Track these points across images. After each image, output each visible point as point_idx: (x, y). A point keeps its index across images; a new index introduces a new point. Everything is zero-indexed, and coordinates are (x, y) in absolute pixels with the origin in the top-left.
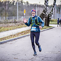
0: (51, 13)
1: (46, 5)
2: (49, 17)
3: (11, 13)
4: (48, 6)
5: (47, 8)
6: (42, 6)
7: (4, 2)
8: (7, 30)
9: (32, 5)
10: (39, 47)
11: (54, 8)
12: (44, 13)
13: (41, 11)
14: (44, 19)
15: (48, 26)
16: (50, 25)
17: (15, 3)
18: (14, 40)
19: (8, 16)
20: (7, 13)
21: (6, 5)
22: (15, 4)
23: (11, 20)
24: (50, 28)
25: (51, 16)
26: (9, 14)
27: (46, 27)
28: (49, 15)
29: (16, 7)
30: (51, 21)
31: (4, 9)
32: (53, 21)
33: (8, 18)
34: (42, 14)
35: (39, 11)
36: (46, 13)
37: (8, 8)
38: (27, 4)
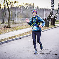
0: (56, 15)
1: (52, 9)
2: (54, 18)
3: (25, 16)
4: (54, 10)
5: (53, 11)
6: (49, 10)
7: (19, 7)
8: (22, 29)
9: (41, 9)
10: (41, 45)
11: (58, 12)
12: (51, 15)
13: (48, 14)
14: (51, 20)
15: (54, 25)
16: (55, 25)
17: (28, 7)
18: (28, 36)
19: (23, 18)
20: (22, 15)
21: (21, 9)
22: (28, 9)
23: (25, 21)
24: (56, 27)
25: (56, 18)
26: (23, 16)
27: (52, 26)
28: (54, 17)
29: (29, 11)
30: (56, 21)
31: (19, 12)
32: (57, 21)
33: (23, 20)
34: (49, 16)
35: (47, 14)
36: (52, 15)
37: (23, 12)
38: (37, 8)
